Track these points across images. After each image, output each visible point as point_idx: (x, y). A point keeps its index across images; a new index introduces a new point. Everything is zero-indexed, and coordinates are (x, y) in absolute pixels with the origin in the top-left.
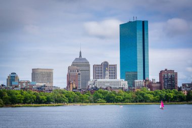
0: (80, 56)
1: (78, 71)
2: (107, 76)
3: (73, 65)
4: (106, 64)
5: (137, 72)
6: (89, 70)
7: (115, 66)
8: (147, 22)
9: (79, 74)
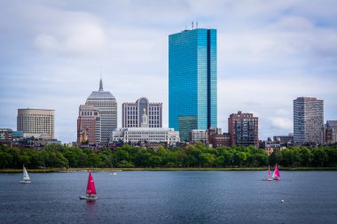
0: (101, 87)
1: (96, 114)
2: (146, 123)
3: (88, 103)
4: (143, 102)
5: (196, 116)
6: (115, 113)
7: (158, 107)
8: (215, 31)
9: (98, 119)
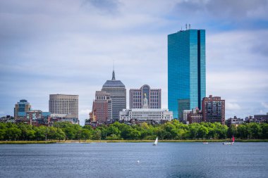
0: (114, 77)
1: (108, 98)
2: (146, 105)
3: (103, 90)
4: (146, 89)
5: (189, 99)
6: (125, 97)
7: (158, 92)
8: (204, 31)
9: (109, 102)
